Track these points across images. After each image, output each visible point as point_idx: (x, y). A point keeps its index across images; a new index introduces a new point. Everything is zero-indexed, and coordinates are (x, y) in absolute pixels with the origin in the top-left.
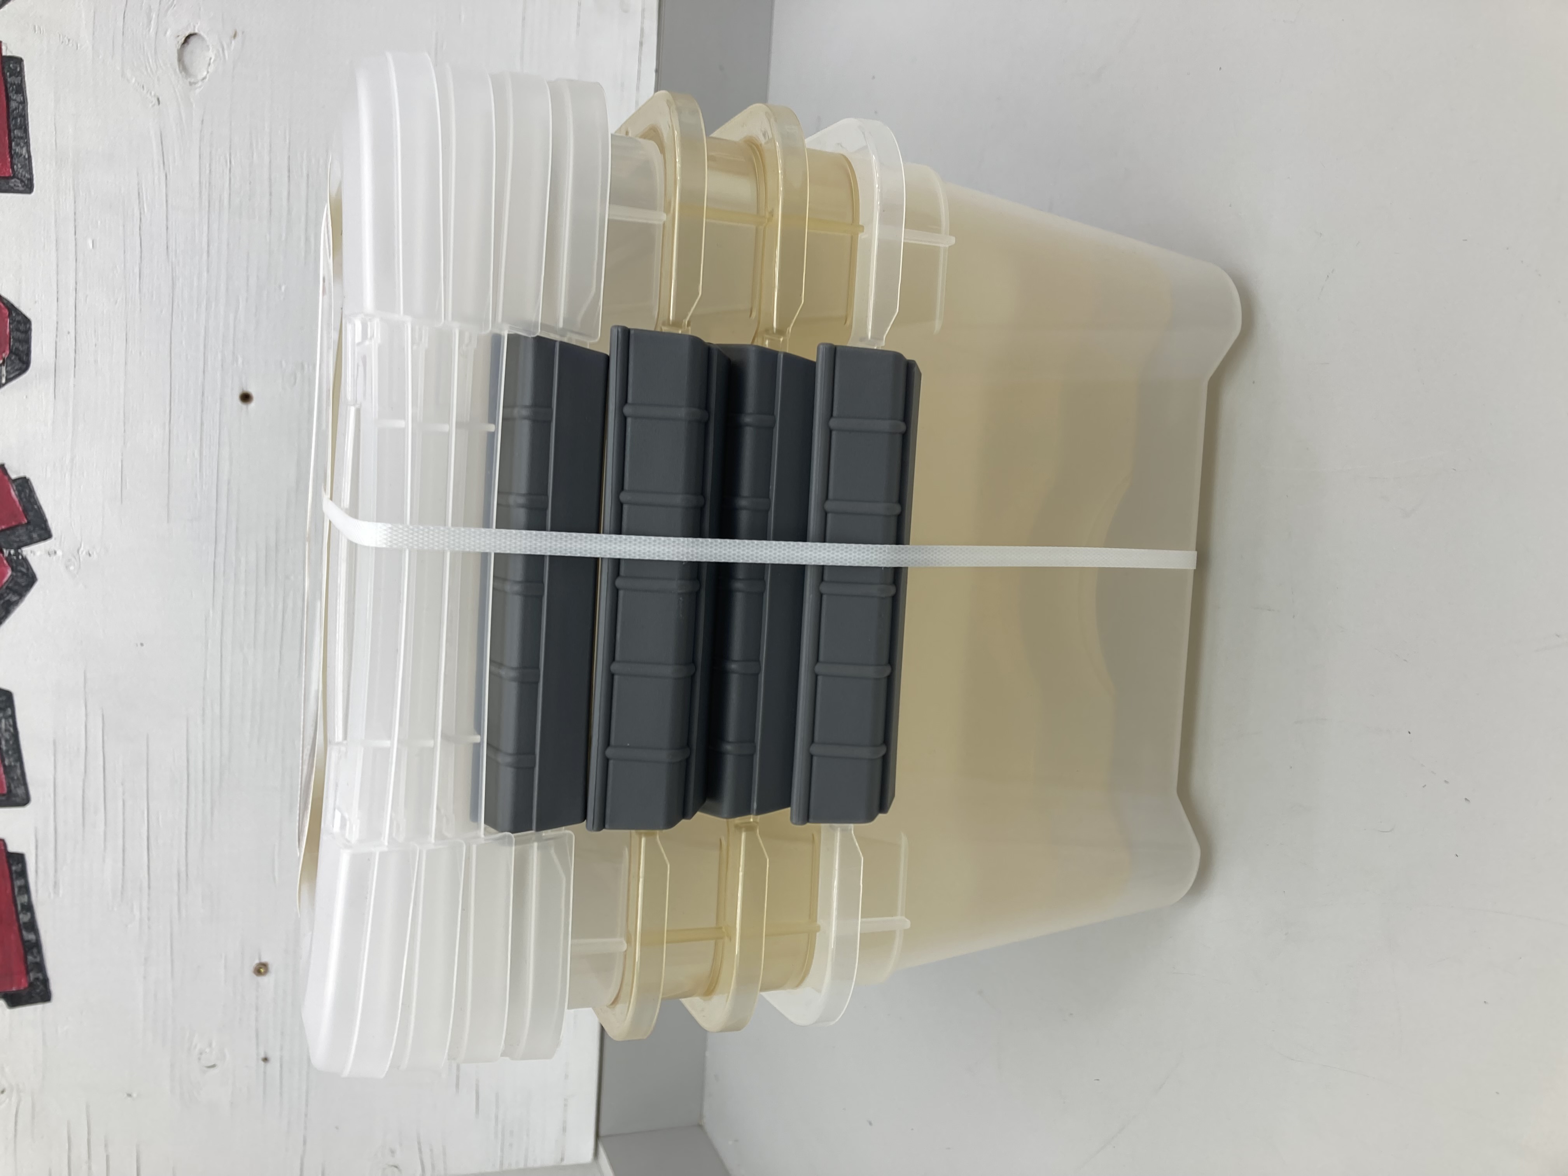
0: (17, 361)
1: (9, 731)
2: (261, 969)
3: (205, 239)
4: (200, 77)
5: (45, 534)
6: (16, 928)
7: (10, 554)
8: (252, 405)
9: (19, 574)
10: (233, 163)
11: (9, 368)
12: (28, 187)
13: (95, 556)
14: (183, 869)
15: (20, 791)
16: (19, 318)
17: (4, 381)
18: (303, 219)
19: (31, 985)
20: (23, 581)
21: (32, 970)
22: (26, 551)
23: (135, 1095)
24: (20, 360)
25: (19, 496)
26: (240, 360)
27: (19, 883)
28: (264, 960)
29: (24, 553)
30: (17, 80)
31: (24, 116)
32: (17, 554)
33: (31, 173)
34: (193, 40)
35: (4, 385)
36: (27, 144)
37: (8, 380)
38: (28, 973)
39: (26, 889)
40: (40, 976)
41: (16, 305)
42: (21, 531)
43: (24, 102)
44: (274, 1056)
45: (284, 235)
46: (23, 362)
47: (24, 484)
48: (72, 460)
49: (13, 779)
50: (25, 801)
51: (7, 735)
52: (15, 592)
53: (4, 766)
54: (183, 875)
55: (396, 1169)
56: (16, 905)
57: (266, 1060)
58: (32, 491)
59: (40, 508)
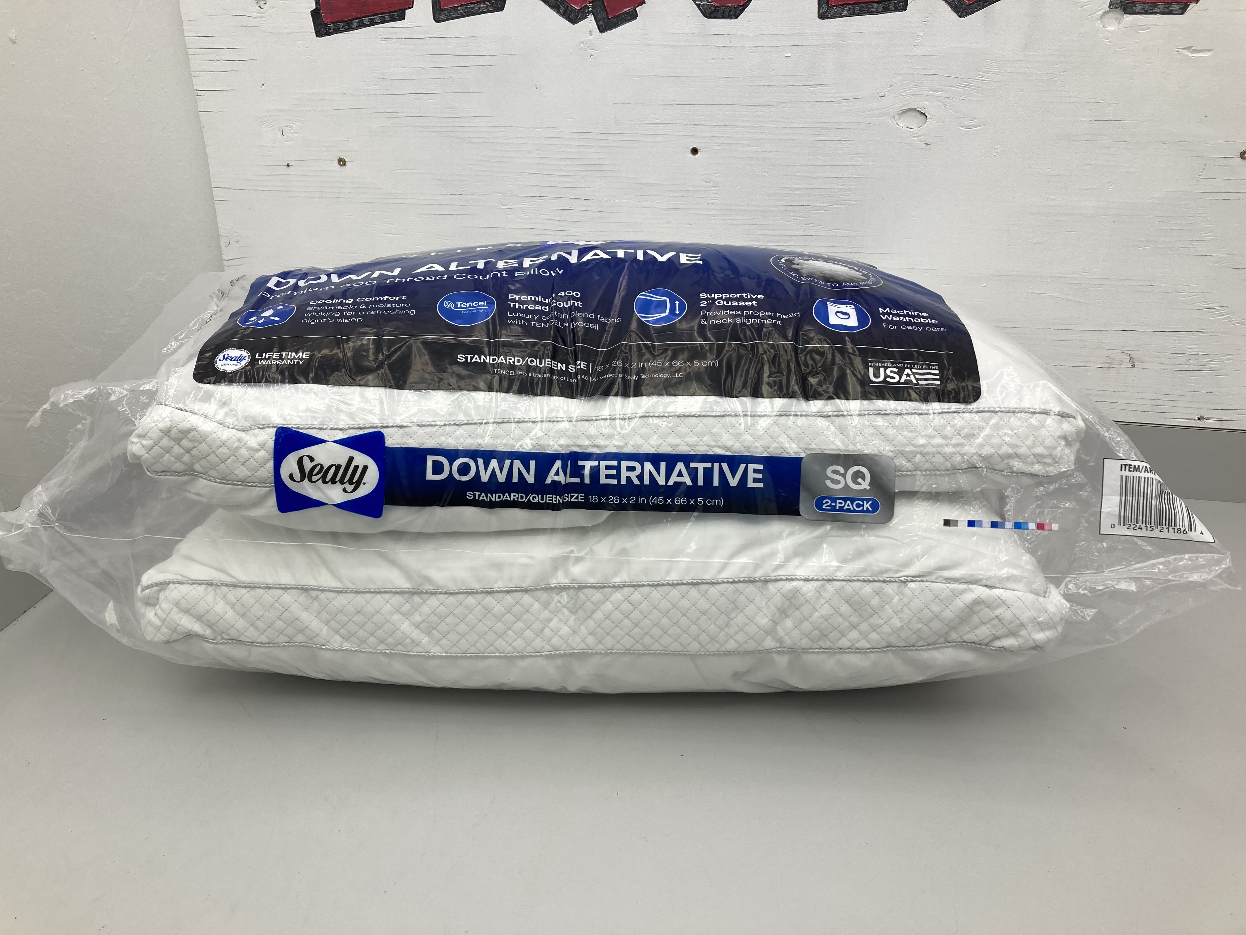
0: (710, 11)
1: (479, 9)
2: (342, 162)
3: (795, 125)
4: (899, 122)
5: (602, 30)
6: (359, 15)
7: (589, 8)
8: (690, 155)
9: (577, 14)
10: (845, 142)
11: (706, 6)
12: (822, 16)
13: (590, 59)
14: (400, 115)
15: (443, 17)
16: (738, 11)
17: (697, 3)
18: (810, 186)
19: (326, 25)
20: (572, 16)
21: (334, 25)
22: (591, 17)
23: (263, 88)
24: (711, 13)
25: (625, 13)
26: (718, 148)
27: (387, 17)
28: (347, 163)
29: (589, 16)
30: (891, 7)
31: (868, 13)
32: (589, 12)
33: (831, 18)
34: (923, 117)
35: (695, 3)
36: (850, 15)
37: (698, 5)
38: (332, 23)
39: (383, 21)
40: (332, 30)
41: (746, 10)
42: (604, 14)
43: (877, 12)
44: (291, 170)
45: (799, 174)
46: (710, 15)
47: (634, 16)
48: (650, 45)
49: (450, 12)
50: (437, 20)
51: (477, 8)
52: (565, 11)
53: (458, 7)
54: (396, 115)
55: (227, 244)
56: (373, 15)
57: (288, 165)
58: (629, 21)
59: (619, 26)
